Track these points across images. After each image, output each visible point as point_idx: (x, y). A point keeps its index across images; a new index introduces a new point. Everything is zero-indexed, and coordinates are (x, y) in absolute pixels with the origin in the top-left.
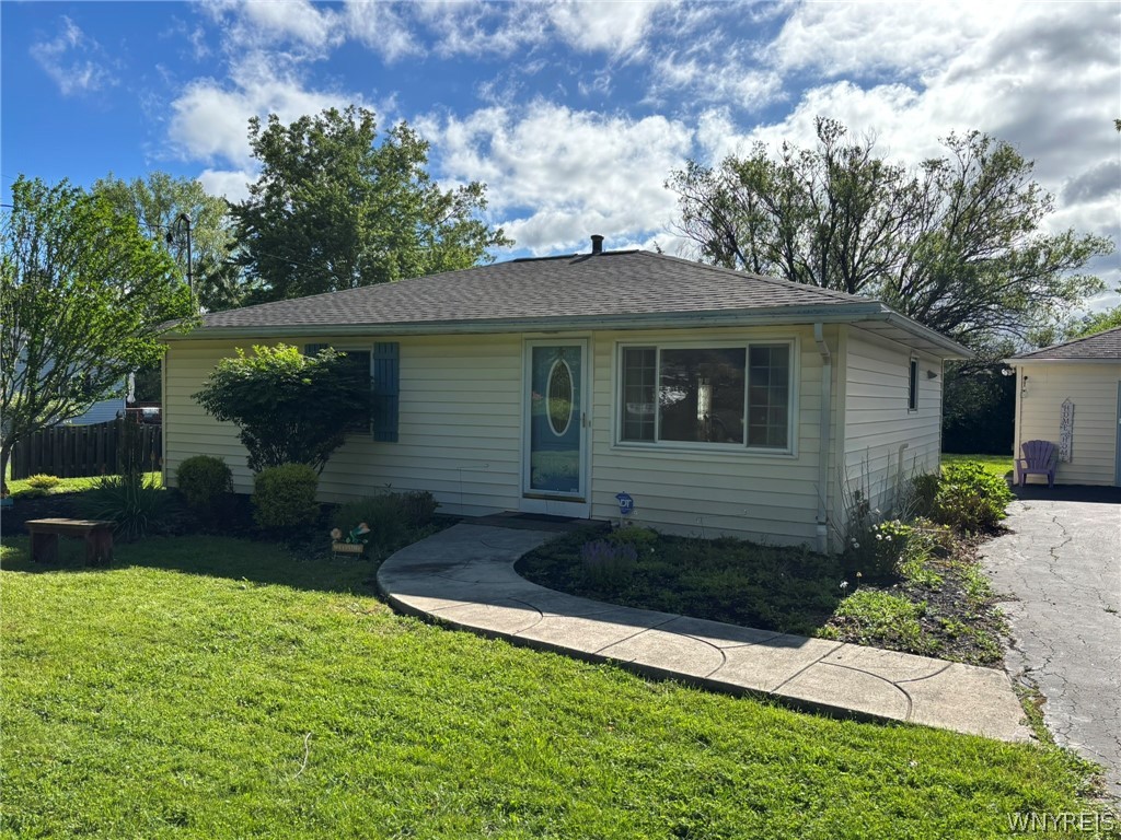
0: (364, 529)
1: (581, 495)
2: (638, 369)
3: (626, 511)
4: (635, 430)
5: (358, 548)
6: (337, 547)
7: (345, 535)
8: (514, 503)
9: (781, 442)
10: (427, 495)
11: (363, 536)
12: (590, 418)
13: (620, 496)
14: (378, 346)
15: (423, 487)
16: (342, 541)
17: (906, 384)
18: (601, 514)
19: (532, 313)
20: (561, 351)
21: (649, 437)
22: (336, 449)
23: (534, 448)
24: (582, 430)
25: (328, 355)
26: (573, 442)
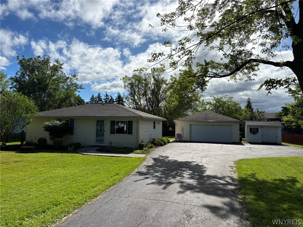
0: (73, 147)
1: (104, 142)
2: (113, 123)
3: (111, 144)
4: (112, 132)
5: (72, 150)
6: (69, 150)
7: (70, 148)
8: (93, 144)
9: (132, 133)
10: (80, 143)
11: (73, 148)
12: (106, 131)
13: (110, 142)
14: (70, 119)
15: (79, 142)
16: (70, 149)
17: (153, 125)
18: (107, 145)
19: (97, 115)
20: (101, 121)
21: (114, 133)
22: (64, 136)
23: (97, 136)
24: (104, 132)
25: (64, 122)
26: (103, 135)
